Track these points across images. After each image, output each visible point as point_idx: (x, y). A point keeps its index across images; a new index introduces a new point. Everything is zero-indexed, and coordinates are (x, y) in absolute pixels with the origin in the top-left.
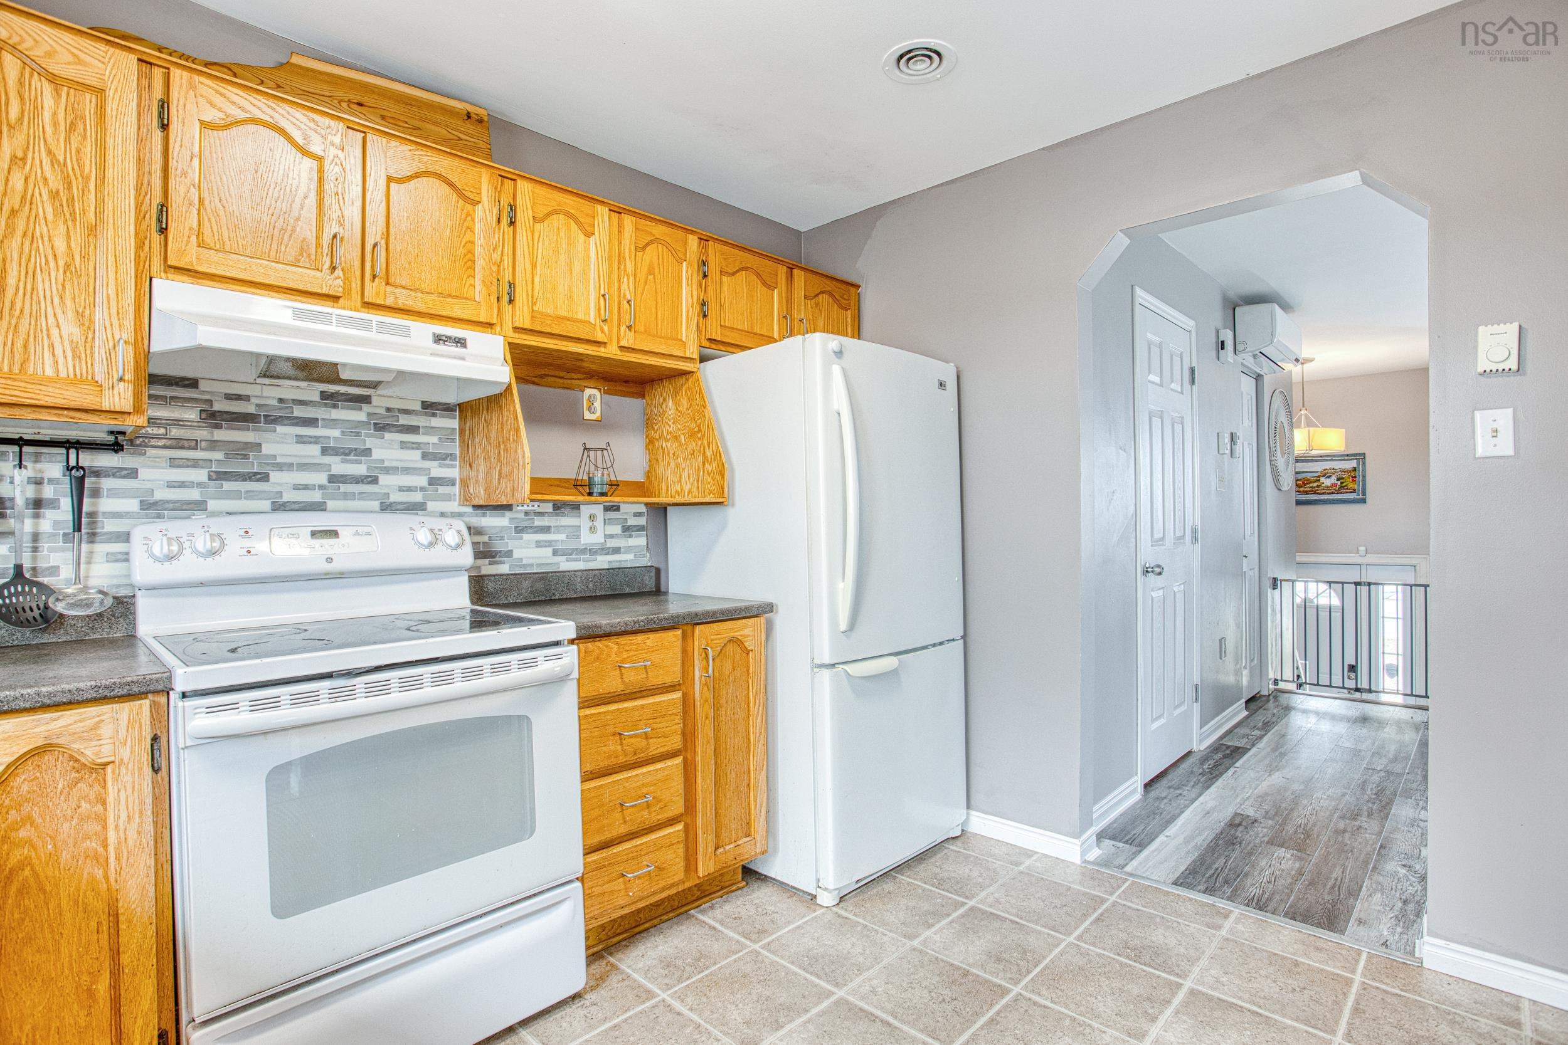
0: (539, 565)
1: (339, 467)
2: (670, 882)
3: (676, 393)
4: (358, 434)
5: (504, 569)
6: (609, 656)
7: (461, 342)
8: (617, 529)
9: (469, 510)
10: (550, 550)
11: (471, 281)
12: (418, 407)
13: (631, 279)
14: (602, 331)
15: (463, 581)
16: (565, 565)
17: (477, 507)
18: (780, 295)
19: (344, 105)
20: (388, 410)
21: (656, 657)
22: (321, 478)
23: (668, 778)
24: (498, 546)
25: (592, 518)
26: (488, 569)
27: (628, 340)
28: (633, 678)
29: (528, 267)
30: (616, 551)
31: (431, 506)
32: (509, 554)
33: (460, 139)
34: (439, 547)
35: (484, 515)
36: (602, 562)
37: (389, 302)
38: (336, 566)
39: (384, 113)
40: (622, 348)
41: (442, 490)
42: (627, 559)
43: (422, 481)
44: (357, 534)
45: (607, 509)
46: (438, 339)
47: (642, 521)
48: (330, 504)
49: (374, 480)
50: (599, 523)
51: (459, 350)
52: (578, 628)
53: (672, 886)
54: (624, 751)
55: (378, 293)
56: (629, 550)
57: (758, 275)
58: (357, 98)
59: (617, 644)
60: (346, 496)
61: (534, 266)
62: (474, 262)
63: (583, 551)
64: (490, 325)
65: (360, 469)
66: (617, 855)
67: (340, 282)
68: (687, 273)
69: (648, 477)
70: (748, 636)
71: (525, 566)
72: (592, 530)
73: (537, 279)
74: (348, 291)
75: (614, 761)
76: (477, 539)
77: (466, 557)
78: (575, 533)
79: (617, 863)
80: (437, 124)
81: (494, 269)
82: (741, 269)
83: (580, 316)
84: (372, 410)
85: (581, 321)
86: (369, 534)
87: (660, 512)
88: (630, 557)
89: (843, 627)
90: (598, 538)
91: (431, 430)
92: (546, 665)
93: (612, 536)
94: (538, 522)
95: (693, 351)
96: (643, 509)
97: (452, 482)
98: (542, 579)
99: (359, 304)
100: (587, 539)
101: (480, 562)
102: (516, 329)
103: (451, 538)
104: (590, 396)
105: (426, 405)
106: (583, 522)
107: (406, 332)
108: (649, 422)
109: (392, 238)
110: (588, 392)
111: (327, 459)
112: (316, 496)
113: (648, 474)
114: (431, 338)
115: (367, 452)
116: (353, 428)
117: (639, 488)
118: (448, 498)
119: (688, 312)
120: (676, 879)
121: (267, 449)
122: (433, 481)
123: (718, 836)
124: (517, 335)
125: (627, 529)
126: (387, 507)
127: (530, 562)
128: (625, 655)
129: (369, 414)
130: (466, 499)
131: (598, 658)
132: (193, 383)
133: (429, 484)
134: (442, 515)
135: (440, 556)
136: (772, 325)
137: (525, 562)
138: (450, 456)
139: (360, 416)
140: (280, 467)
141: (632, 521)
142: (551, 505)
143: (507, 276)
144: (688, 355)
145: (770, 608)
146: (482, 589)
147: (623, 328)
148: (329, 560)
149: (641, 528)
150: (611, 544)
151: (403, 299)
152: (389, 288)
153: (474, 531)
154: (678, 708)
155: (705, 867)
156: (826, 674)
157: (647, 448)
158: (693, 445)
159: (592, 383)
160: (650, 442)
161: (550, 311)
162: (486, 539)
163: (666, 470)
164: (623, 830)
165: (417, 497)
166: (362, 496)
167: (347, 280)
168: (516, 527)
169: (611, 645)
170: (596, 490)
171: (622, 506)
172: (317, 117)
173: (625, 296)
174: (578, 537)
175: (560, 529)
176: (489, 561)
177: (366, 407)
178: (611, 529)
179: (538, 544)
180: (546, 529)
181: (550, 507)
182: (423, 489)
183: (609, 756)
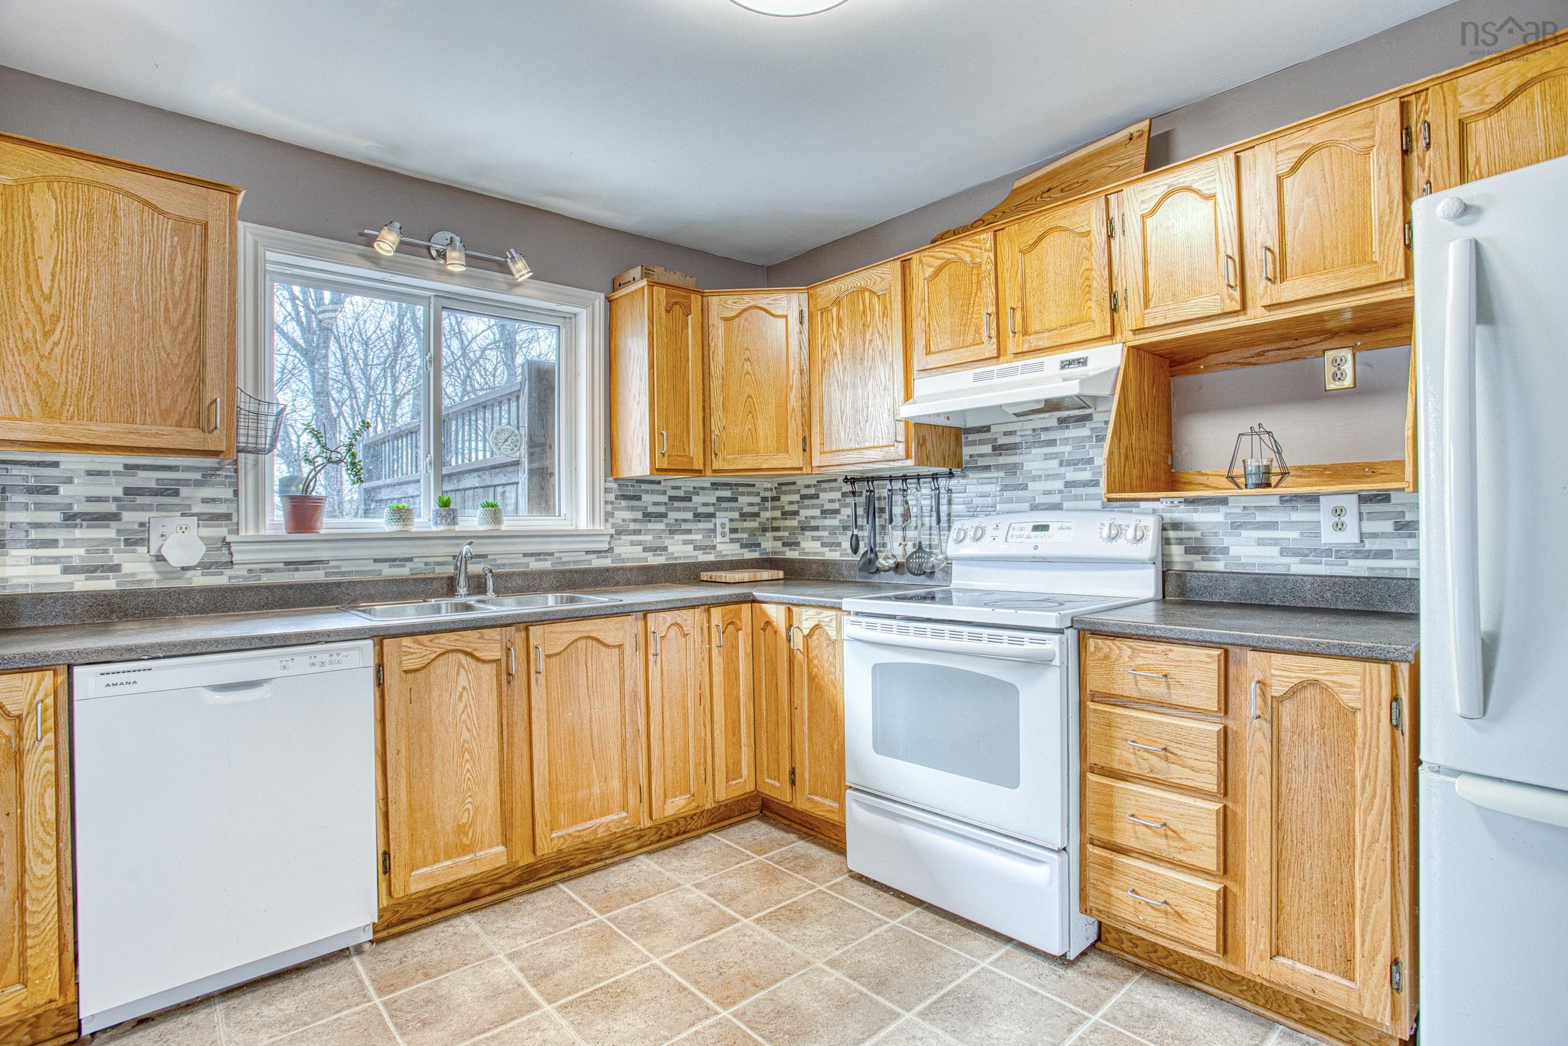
1: (1071, 475)
2: (1196, 942)
5: (1220, 566)
6: (1120, 656)
7: (1082, 361)
10: (1275, 551)
11: (1088, 303)
13: (1273, 219)
16: (1297, 567)
22: (1059, 485)
24: (1212, 542)
25: (1338, 512)
30: (1386, 554)
32: (1225, 551)
33: (1119, 167)
34: (1121, 541)
36: (1357, 568)
37: (1028, 347)
38: (1040, 553)
39: (1064, 185)
42: (1403, 567)
44: (1061, 528)
45: (1363, 499)
46: (1064, 364)
48: (1065, 505)
50: (1350, 519)
51: (1077, 370)
53: (1201, 950)
54: (1137, 761)
55: (1020, 344)
56: (1406, 554)
58: (1047, 188)
59: (1130, 647)
60: (1077, 498)
62: (1090, 286)
63: (1328, 552)
64: (1108, 337)
66: (1125, 866)
67: (995, 346)
71: (1245, 565)
72: (1339, 527)
74: (1001, 350)
75: (1124, 767)
76: (1172, 534)
77: (1153, 549)
78: (1314, 530)
79: (1125, 873)
80: (1101, 167)
84: (1094, 426)
86: (1069, 528)
89: (1462, 707)
90: (1349, 537)
92: (1030, 646)
93: (1374, 536)
94: (1260, 517)
98: (1256, 580)
99: (1009, 356)
100: (1329, 537)
101: (1190, 558)
102: (1133, 332)
103: (1132, 532)
104: (1334, 361)
106: (1324, 516)
107: (1040, 367)
109: (1027, 297)
110: (1329, 355)
111: (1063, 470)
112: (1056, 499)
114: (1058, 366)
116: (1080, 442)
119: (1381, 218)
121: (1028, 466)
123: (1275, 935)
124: (1137, 337)
125: (1403, 526)
127: (1251, 560)
131: (1106, 657)
132: (987, 429)
135: (1123, 548)
137: (1243, 560)
139: (1085, 432)
140: (1035, 479)
142: (1277, 498)
143: (1123, 285)
146: (1184, 584)
148: (1032, 548)
150: (1369, 545)
151: (1036, 341)
152: (1027, 337)
153: (1166, 526)
155: (1256, 964)
159: (1335, 342)
161: (1168, 300)
162: (1198, 534)
164: (1135, 844)
166: (1089, 497)
167: (1000, 343)
168: (1232, 523)
169: (1124, 647)
171: (1393, 495)
172: (977, 237)
174: (1318, 535)
175: (1291, 525)
176: (1199, 557)
177: (1089, 424)
178: (1369, 527)
179: (1261, 542)
180: (1272, 526)
181: (1275, 502)
182: (1059, 492)
183: (1120, 760)
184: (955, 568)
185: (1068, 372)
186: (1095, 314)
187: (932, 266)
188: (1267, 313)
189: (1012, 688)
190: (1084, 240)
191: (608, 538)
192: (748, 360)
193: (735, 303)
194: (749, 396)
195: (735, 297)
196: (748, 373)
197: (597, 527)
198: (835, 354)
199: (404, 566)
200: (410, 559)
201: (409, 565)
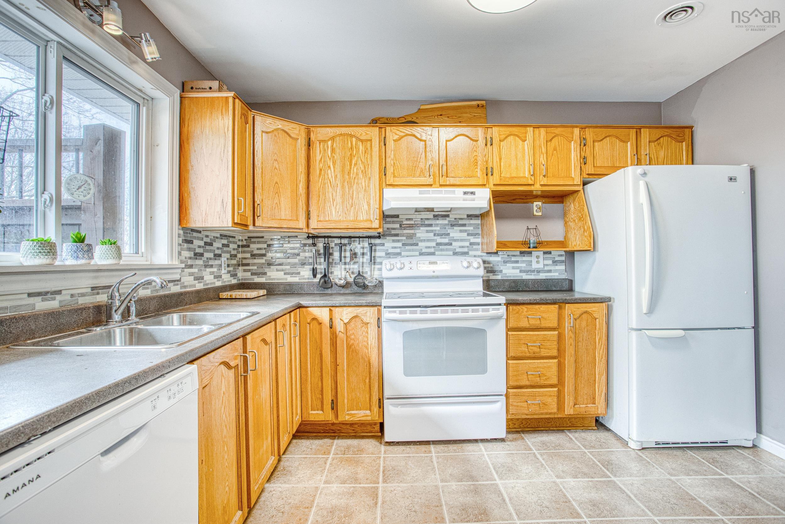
0: (514, 276)
1: (439, 240)
2: (550, 411)
3: (574, 200)
4: (445, 228)
5: (499, 277)
6: (522, 312)
7: (473, 193)
8: (550, 262)
9: (485, 254)
10: (518, 271)
11: (476, 170)
12: (465, 217)
13: (545, 155)
14: (532, 179)
15: (481, 281)
16: (525, 277)
17: (487, 253)
18: (632, 145)
19: (436, 117)
20: (455, 219)
21: (544, 315)
22: (434, 244)
23: (549, 367)
24: (496, 268)
25: (538, 257)
26: (492, 277)
27: (544, 181)
28: (534, 322)
29: (498, 160)
30: (550, 271)
31: (471, 253)
32: (501, 271)
33: (475, 116)
34: (471, 268)
35: (491, 256)
36: (542, 276)
37: (448, 183)
38: (436, 274)
39: (448, 115)
40: (541, 185)
41: (475, 247)
42: (555, 275)
43: (467, 244)
44: (444, 263)
45: (545, 253)
46: (465, 193)
47: (563, 258)
48: (437, 253)
49: (451, 244)
50: (541, 259)
51: (472, 196)
52: (506, 300)
53: (550, 414)
54: (529, 351)
55: (444, 181)
56: (556, 271)
57: (617, 138)
58: (440, 113)
59: (526, 308)
60: (442, 250)
61: (500, 159)
62: (477, 163)
63: (534, 271)
64: (485, 185)
65: (446, 240)
66: (524, 392)
67: (432, 180)
68: (574, 146)
69: (565, 238)
70: (594, 311)
71: (507, 276)
72: (538, 262)
73: (502, 164)
74: (435, 182)
75: (524, 355)
76: (487, 265)
77: (481, 272)
78: (529, 264)
79: (524, 396)
80: (466, 113)
81: (485, 164)
82: (606, 137)
83: (522, 175)
85: (522, 177)
86: (447, 263)
87: (571, 254)
88: (557, 274)
89: (645, 311)
90: (541, 266)
91: (470, 225)
92: (492, 312)
93: (547, 265)
94: (513, 259)
95: (578, 181)
96: (563, 253)
97: (478, 244)
98: (514, 282)
99: (439, 185)
100: (535, 266)
101: (489, 274)
102: (494, 185)
103: (475, 265)
104: (536, 205)
105: (469, 216)
106: (533, 259)
107: (454, 192)
108: (564, 215)
109: (448, 162)
110: (535, 203)
111: (436, 238)
112: (432, 250)
113: (565, 237)
114: (462, 193)
115: (448, 234)
116: (444, 226)
117: (561, 244)
118: (477, 250)
119: (575, 164)
120: (553, 411)
121: (418, 235)
122: (471, 244)
123: (576, 398)
124: (495, 187)
125: (555, 262)
126: (455, 254)
127: (510, 275)
128: (530, 313)
129: (449, 221)
130: (482, 250)
131: (517, 313)
132: (397, 216)
133: (470, 245)
134: (475, 256)
135: (471, 271)
137: (507, 275)
138: (478, 234)
139: (446, 222)
140: (421, 241)
141: (557, 259)
142: (519, 252)
143: (490, 165)
144: (575, 183)
145: (609, 299)
146: (489, 284)
147: (541, 176)
148: (434, 272)
149: (562, 262)
150: (547, 268)
151: (452, 181)
152: (448, 178)
153: (484, 262)
154: (556, 338)
155: (569, 410)
156: (634, 334)
157: (564, 226)
158: (580, 224)
159: (537, 199)
160: (566, 223)
161: (508, 175)
162: (491, 265)
163: (571, 236)
164: (527, 383)
165: (466, 250)
166: (447, 250)
167: (434, 179)
168: (504, 261)
169: (524, 308)
170: (532, 246)
171: (552, 252)
172: (424, 128)
173: (542, 163)
174: (531, 265)
175: (523, 262)
176: (492, 274)
177: (448, 219)
178: (547, 262)
179: (514, 268)
180: (517, 262)
181: (518, 253)
182: (467, 247)
183: (522, 353)
184: (385, 283)
185: (466, 196)
186: (479, 174)
187: (398, 135)
188: (540, 187)
189: (483, 331)
190: (475, 143)
191: (180, 271)
192: (276, 160)
193: (271, 123)
194: (276, 183)
195: (271, 120)
196: (276, 168)
197: (174, 263)
198: (329, 167)
199: (54, 299)
200: (59, 292)
201: (58, 297)
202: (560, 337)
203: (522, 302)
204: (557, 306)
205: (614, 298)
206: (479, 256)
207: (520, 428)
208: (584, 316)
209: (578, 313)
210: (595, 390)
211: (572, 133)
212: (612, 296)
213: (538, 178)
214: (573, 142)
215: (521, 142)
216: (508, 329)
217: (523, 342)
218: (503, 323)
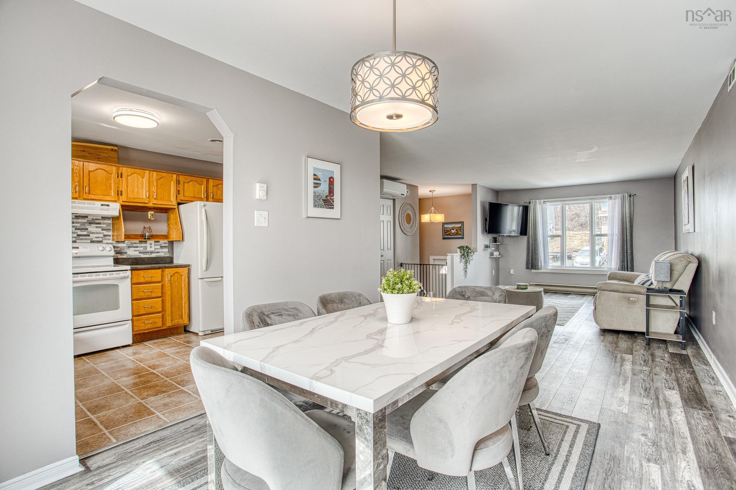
0: (135, 256)
1: (79, 232)
2: (158, 326)
3: (173, 213)
4: (84, 225)
5: (125, 256)
6: (141, 274)
7: (108, 205)
8: (159, 247)
9: (115, 242)
10: (138, 252)
11: (111, 191)
12: (100, 218)
13: (156, 187)
14: (147, 200)
15: (112, 259)
16: (142, 256)
17: (116, 242)
18: (204, 187)
19: (79, 152)
20: (93, 219)
21: (154, 275)
23: (157, 302)
24: (123, 251)
25: (151, 244)
26: (120, 256)
27: (155, 202)
28: (148, 279)
29: (126, 187)
30: (158, 252)
31: (104, 241)
32: (126, 253)
33: (110, 156)
34: (105, 251)
35: (119, 243)
36: (154, 255)
37: (90, 198)
38: (78, 255)
39: (90, 152)
40: (153, 204)
41: (107, 237)
42: (162, 255)
43: (102, 235)
44: (84, 248)
45: (155, 242)
46: (102, 205)
47: (167, 245)
48: (77, 241)
49: (89, 236)
50: (153, 245)
51: (108, 207)
52: (131, 268)
53: (158, 327)
54: (145, 295)
55: (87, 196)
56: (162, 252)
57: (197, 182)
58: (82, 150)
59: (143, 272)
60: (82, 239)
61: (127, 187)
62: (111, 187)
63: (148, 253)
64: (116, 201)
65: (85, 233)
66: (142, 318)
67: (78, 195)
68: (173, 184)
69: (168, 234)
70: (181, 272)
71: (131, 256)
72: (151, 247)
73: (128, 189)
74: (80, 196)
75: (142, 297)
76: (116, 249)
77: (113, 253)
78: (146, 248)
79: (143, 320)
80: (104, 153)
81: (117, 188)
82: (191, 181)
83: (141, 197)
84: (88, 219)
85: (141, 198)
86: (87, 248)
87: (172, 243)
88: (163, 254)
89: (204, 270)
90: (153, 249)
91: (104, 223)
92: (122, 274)
93: (157, 249)
94: (135, 245)
95: (175, 203)
96: (167, 242)
97: (110, 236)
98: (135, 259)
99: (82, 198)
100: (149, 249)
101: (117, 255)
102: (123, 201)
103: (108, 249)
104: (150, 214)
105: (102, 218)
106: (148, 245)
107: (94, 204)
108: (168, 219)
109: (90, 184)
110: (149, 213)
111: (76, 231)
113: (168, 233)
114: (100, 205)
115: (87, 229)
116: (84, 224)
117: (166, 237)
118: (109, 239)
119: (173, 194)
120: (160, 326)
122: (104, 236)
123: (172, 317)
124: (123, 203)
125: (162, 247)
126: (92, 242)
127: (132, 255)
128: (145, 274)
129: (87, 220)
130: (113, 240)
131: (138, 274)
134: (107, 243)
135: (105, 253)
136: (202, 195)
138: (110, 230)
139: (85, 221)
141: (163, 245)
143: (120, 189)
144: (173, 204)
145: (189, 266)
146: (118, 260)
147: (153, 199)
148: (76, 253)
149: (166, 247)
150: (156, 251)
151: (93, 197)
152: (90, 195)
153: (114, 247)
154: (160, 287)
155: (169, 324)
156: (200, 280)
157: (168, 227)
158: (176, 226)
159: (151, 211)
160: (168, 225)
161: (132, 197)
162: (119, 249)
163: (171, 232)
164: (144, 312)
165: (100, 239)
166: (86, 239)
167: (79, 194)
169: (141, 272)
170: (146, 237)
171: (160, 241)
173: (154, 191)
174: (147, 249)
175: (141, 247)
176: (120, 255)
177: (87, 219)
178: (156, 247)
179: (135, 251)
180: (137, 247)
181: (138, 242)
182: (102, 237)
183: (141, 296)
185: (103, 207)
186: (112, 194)
189: (117, 286)
190: (110, 175)
202: (163, 286)
203: (140, 268)
204: (161, 270)
205: (191, 265)
206: (110, 244)
207: (141, 340)
208: (176, 274)
209: (173, 273)
210: (182, 312)
211: (172, 177)
212: (190, 264)
213: (151, 200)
214: (172, 182)
215: (141, 179)
216: (132, 284)
217: (141, 290)
218: (129, 280)
